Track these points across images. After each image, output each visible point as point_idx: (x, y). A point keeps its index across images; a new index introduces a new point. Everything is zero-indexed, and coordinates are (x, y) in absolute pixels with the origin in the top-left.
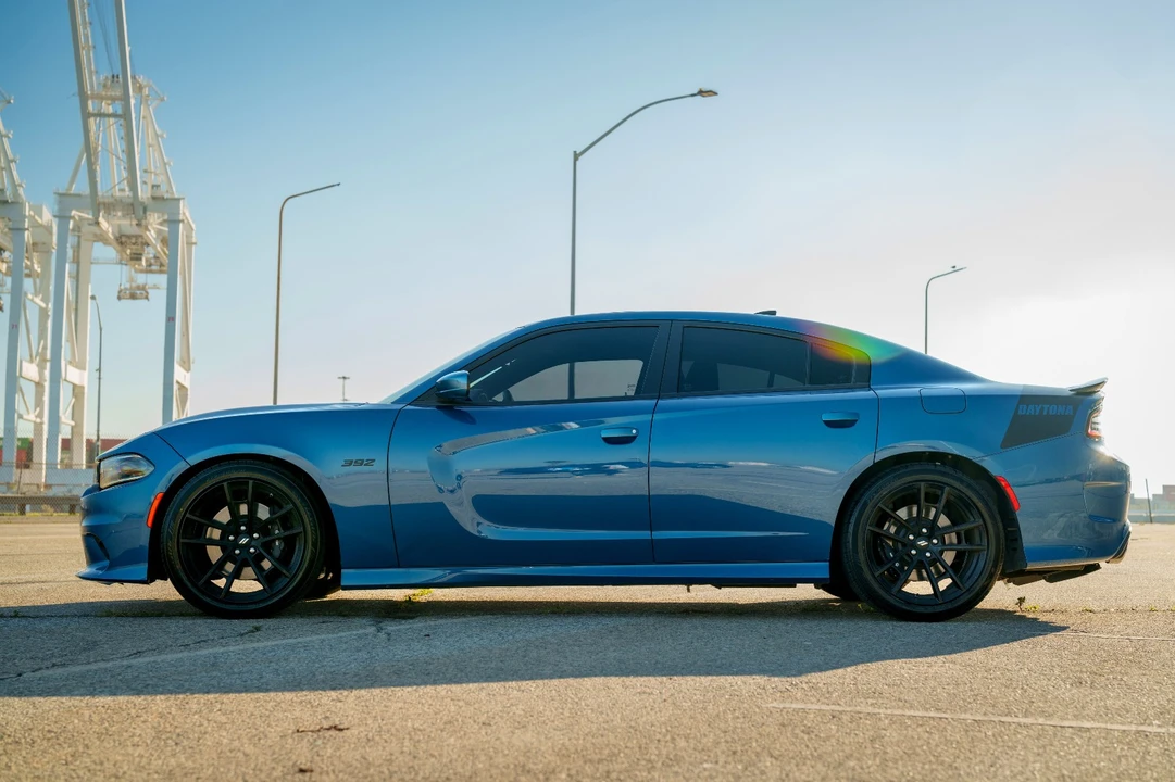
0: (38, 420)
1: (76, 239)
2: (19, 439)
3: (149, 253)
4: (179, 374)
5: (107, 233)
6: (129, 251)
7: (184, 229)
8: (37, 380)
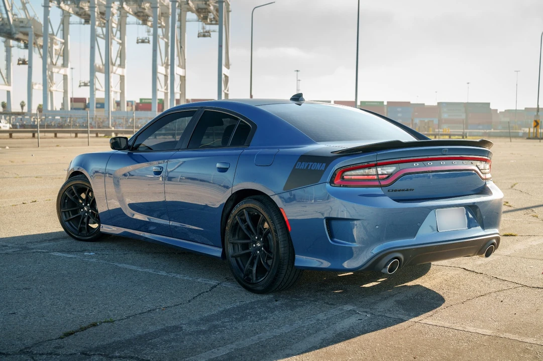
0: (166, 91)
1: (179, 11)
2: (158, 99)
3: (211, 16)
4: (225, 70)
5: (192, 8)
6: (202, 16)
7: (225, 5)
8: (165, 73)
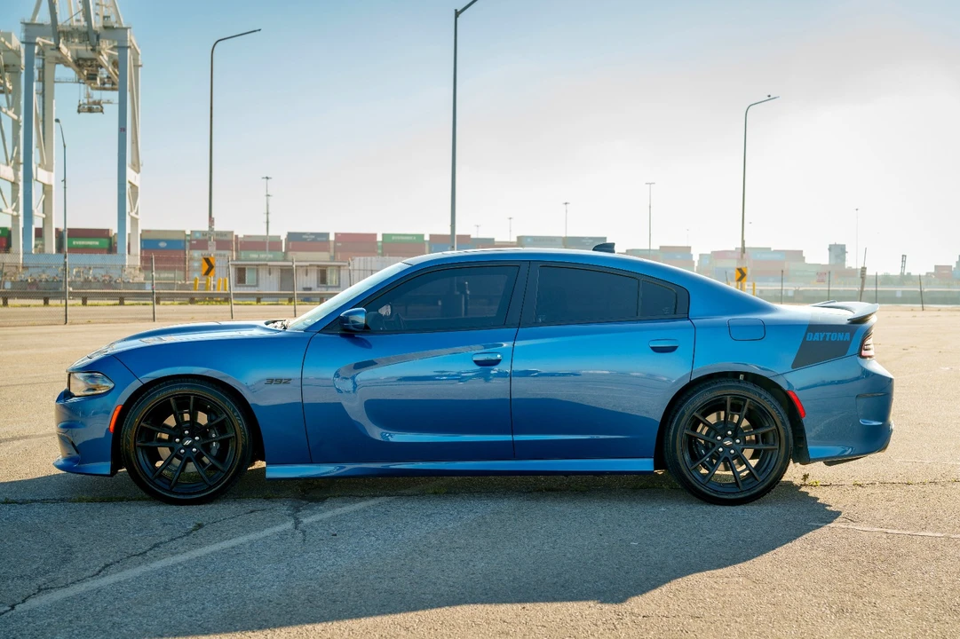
0: (15, 213)
1: (41, 62)
3: (103, 73)
4: (131, 175)
5: (66, 57)
6: (85, 72)
7: (131, 53)
8: (13, 180)
